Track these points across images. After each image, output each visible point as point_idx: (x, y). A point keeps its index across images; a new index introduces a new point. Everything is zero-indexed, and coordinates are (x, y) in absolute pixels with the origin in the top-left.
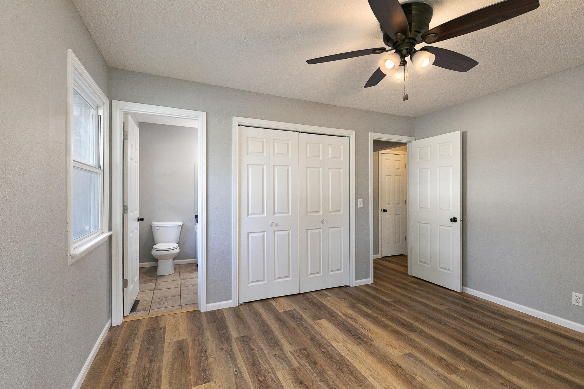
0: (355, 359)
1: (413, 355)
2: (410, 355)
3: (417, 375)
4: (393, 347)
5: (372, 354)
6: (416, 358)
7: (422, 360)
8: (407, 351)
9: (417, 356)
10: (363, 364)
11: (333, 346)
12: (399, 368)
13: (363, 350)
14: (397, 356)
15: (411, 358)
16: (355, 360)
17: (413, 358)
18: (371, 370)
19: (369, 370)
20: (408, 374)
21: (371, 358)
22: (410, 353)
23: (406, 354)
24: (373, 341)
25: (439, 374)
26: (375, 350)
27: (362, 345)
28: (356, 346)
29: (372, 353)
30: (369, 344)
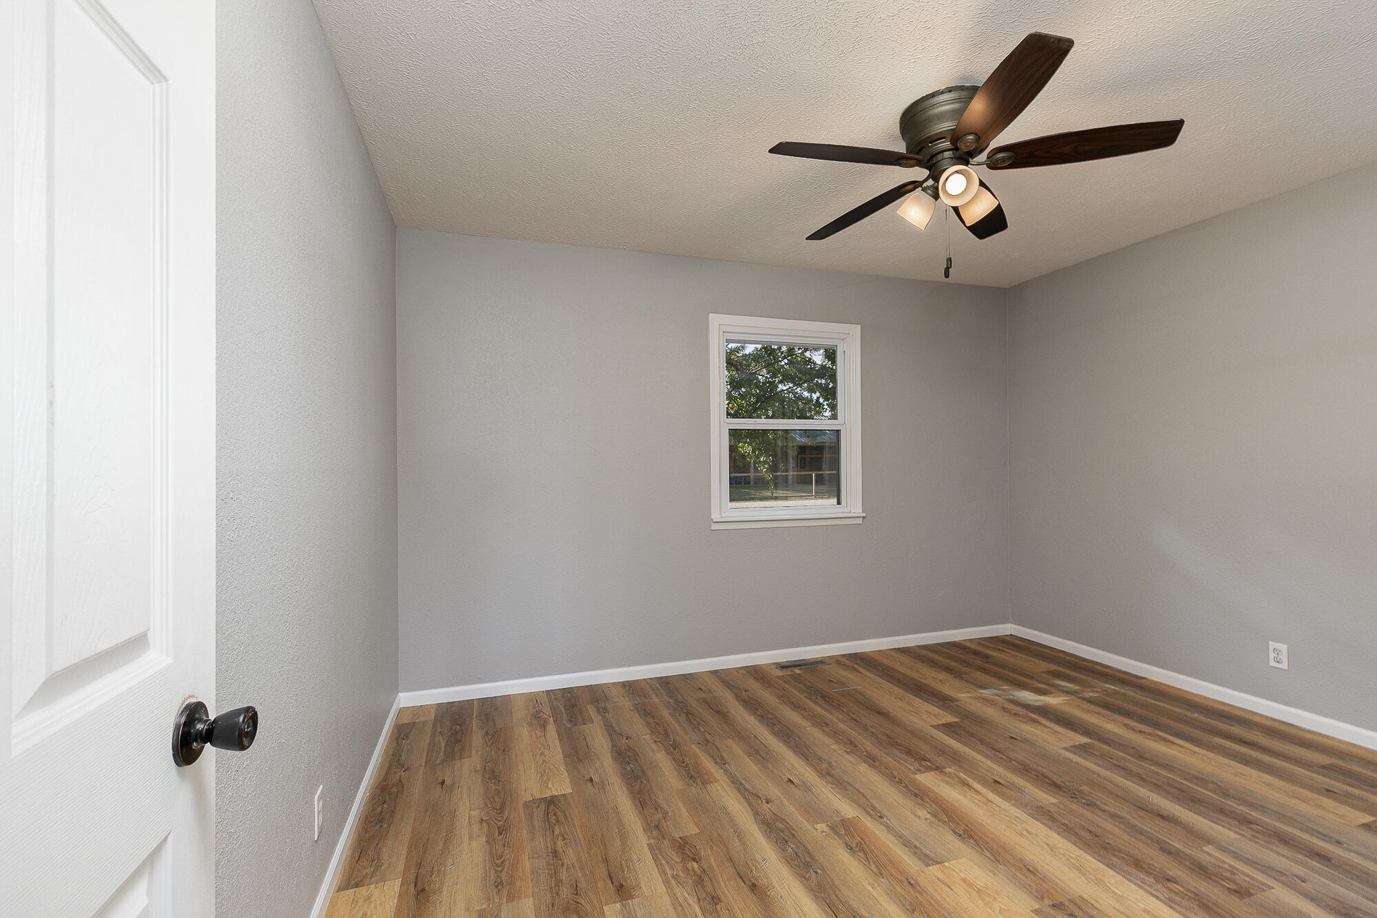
0: (1072, 858)
1: (920, 859)
2: (928, 860)
3: (926, 819)
4: (971, 886)
5: (1031, 869)
6: (915, 854)
7: (903, 847)
8: (934, 870)
9: (912, 856)
10: (1047, 844)
11: (1158, 898)
12: (962, 832)
13: (1059, 882)
14: (964, 860)
15: (928, 852)
16: (1072, 855)
17: (924, 854)
18: (1025, 832)
19: (1029, 832)
20: (943, 822)
21: (1032, 857)
22: (928, 865)
23: (938, 863)
24: (1036, 911)
25: (879, 819)
26: (1026, 880)
27: (1068, 897)
28: (1085, 896)
29: (1030, 871)
30: (1047, 902)
